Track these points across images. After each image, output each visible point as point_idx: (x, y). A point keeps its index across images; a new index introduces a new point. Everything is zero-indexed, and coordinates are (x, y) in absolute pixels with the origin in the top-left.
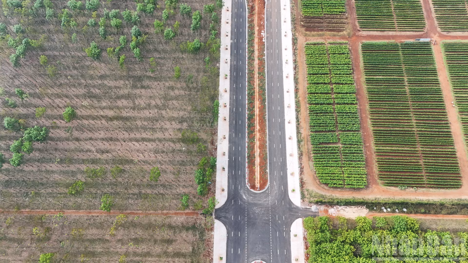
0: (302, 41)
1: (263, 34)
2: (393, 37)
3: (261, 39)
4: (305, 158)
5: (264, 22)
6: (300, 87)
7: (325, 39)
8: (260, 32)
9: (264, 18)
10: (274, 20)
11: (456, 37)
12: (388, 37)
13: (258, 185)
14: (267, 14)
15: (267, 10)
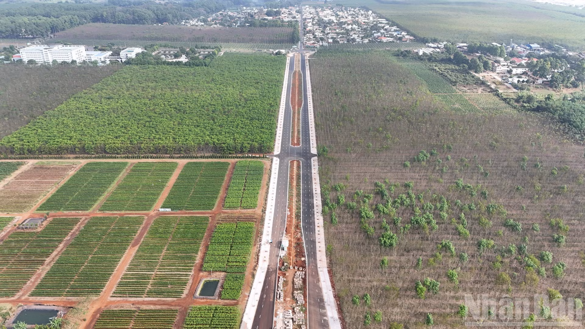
0: (258, 211)
1: (288, 213)
2: (186, 213)
3: (291, 210)
4: (269, 168)
5: (287, 219)
6: (264, 194)
7: (240, 212)
8: (291, 214)
9: (287, 221)
10: (279, 221)
11: (136, 214)
12: (189, 213)
13: (295, 162)
14: (285, 224)
15: (285, 226)
